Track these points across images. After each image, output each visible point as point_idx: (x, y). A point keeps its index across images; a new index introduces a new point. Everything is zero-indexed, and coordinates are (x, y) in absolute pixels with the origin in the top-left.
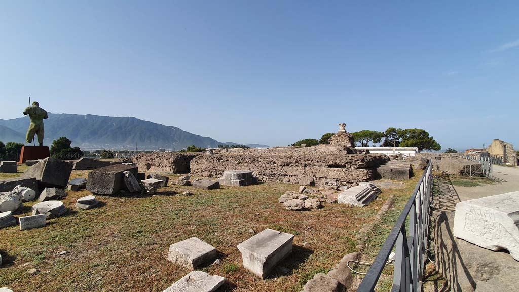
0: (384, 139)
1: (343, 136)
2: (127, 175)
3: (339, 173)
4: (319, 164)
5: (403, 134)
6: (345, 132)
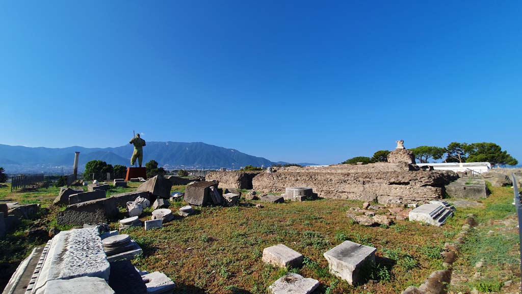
0: (446, 155)
1: (401, 153)
2: (212, 190)
3: (402, 190)
4: (379, 181)
5: (469, 149)
6: (404, 148)
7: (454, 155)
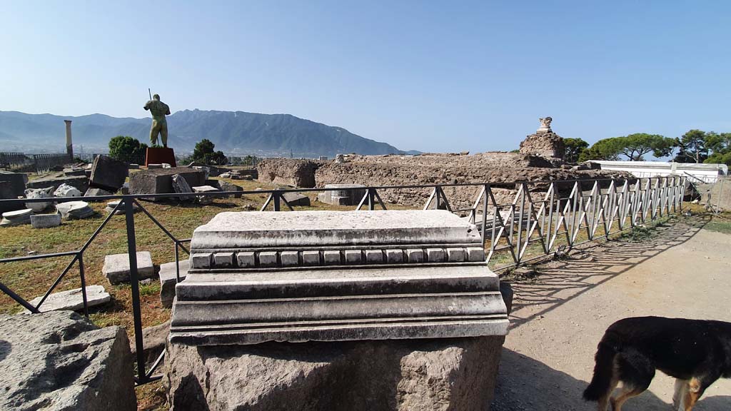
0: (677, 150)
1: (542, 139)
4: (476, 181)
6: (549, 132)
7: (689, 150)
